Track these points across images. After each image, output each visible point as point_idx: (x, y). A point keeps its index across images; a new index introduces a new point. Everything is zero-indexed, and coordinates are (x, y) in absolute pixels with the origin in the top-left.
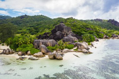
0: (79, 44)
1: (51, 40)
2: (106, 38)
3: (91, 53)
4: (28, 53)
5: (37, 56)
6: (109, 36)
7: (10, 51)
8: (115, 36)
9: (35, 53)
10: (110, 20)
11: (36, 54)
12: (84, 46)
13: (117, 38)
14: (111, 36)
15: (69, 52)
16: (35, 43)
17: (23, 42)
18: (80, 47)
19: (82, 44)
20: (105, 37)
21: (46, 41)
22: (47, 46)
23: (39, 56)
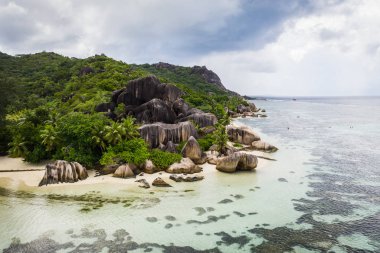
0: (238, 130)
1: (187, 123)
4: (148, 165)
11: (175, 166)
13: (249, 114)
17: (122, 134)
19: (244, 130)
21: (174, 126)
22: (177, 140)
23: (191, 169)
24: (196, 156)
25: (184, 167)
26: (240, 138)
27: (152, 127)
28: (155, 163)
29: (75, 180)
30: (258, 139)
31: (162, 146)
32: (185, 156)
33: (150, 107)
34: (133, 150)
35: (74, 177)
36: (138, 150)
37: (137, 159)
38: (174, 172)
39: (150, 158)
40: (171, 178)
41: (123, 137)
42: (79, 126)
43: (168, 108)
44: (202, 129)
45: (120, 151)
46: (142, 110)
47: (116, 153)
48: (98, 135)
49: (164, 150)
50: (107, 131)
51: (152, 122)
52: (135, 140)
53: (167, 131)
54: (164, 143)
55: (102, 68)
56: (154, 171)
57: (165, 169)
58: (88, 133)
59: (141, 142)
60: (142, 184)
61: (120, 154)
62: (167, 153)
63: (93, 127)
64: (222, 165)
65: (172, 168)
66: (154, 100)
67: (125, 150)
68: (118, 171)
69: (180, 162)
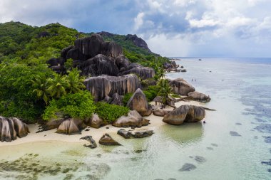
3: (210, 99)
4: (94, 119)
5: (130, 125)
7: (16, 127)
8: (169, 67)
9: (118, 117)
11: (122, 119)
13: (173, 69)
17: (66, 87)
19: (180, 82)
21: (120, 79)
22: (122, 92)
23: (139, 122)
24: (143, 109)
25: (131, 121)
26: (176, 89)
27: (98, 80)
28: (101, 116)
29: (13, 139)
30: (193, 90)
31: (108, 98)
32: (132, 109)
33: (95, 61)
34: (78, 104)
35: (12, 134)
36: (83, 104)
37: (82, 113)
38: (122, 125)
39: (96, 111)
40: (119, 133)
41: (68, 90)
42: (19, 79)
43: (112, 63)
44: (144, 81)
45: (64, 104)
46: (88, 65)
47: (60, 107)
48: (39, 88)
49: (111, 102)
50: (49, 84)
51: (97, 74)
52: (81, 93)
53: (113, 84)
54: (110, 95)
55: (56, 33)
56: (101, 125)
57: (113, 123)
58: (29, 86)
59: (87, 94)
60: (88, 143)
61: (63, 108)
62: (114, 106)
63: (34, 80)
64: (170, 118)
65: (119, 121)
66: (99, 55)
67: (69, 104)
68: (62, 127)
69: (127, 115)
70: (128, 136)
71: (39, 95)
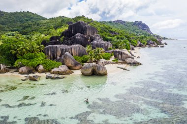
0: (119, 52)
1: (77, 45)
2: (140, 46)
3: (141, 64)
4: (40, 68)
5: (59, 73)
6: (144, 43)
8: (151, 43)
9: (53, 68)
10: (136, 22)
11: (56, 69)
12: (127, 55)
13: (154, 45)
14: (146, 43)
15: (107, 64)
16: (48, 50)
17: (26, 49)
18: (120, 56)
19: (123, 51)
20: (138, 44)
23: (63, 72)
25: (60, 71)
31: (58, 58)
32: (63, 64)
33: (74, 38)
36: (35, 59)
38: (54, 73)
47: (21, 59)
48: (14, 49)
53: (62, 49)
54: (60, 56)
56: (43, 72)
57: (49, 71)
60: (25, 78)
69: (58, 68)
70: (47, 78)
71: (13, 53)
